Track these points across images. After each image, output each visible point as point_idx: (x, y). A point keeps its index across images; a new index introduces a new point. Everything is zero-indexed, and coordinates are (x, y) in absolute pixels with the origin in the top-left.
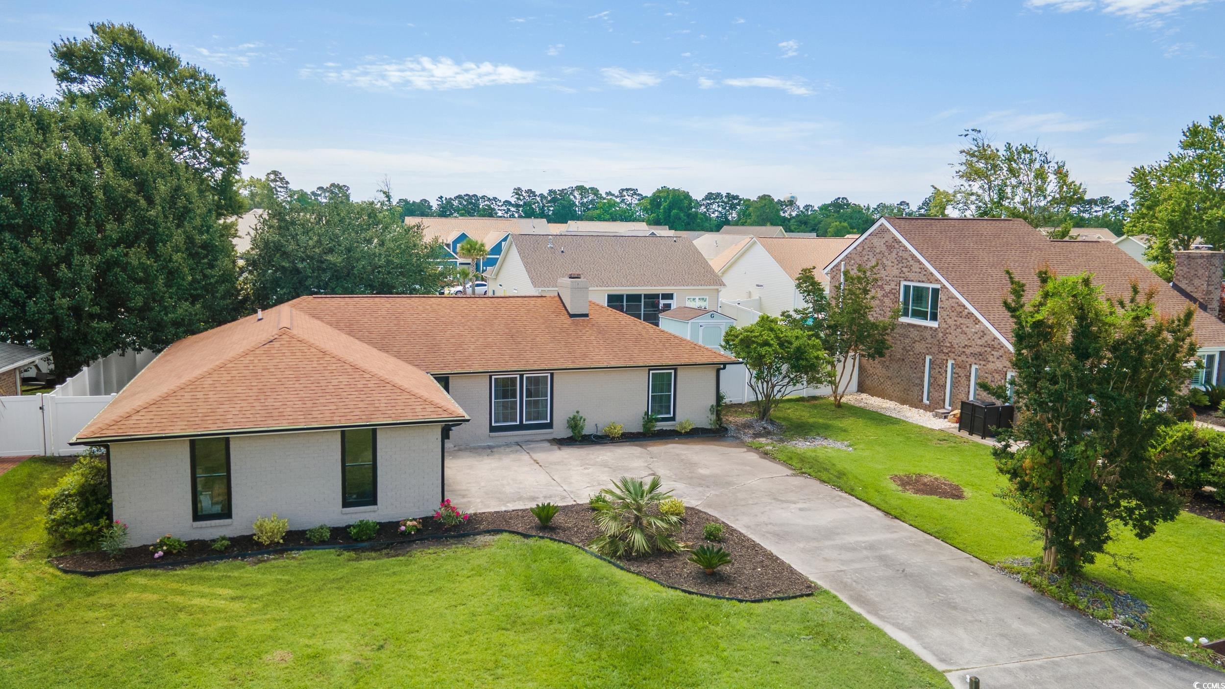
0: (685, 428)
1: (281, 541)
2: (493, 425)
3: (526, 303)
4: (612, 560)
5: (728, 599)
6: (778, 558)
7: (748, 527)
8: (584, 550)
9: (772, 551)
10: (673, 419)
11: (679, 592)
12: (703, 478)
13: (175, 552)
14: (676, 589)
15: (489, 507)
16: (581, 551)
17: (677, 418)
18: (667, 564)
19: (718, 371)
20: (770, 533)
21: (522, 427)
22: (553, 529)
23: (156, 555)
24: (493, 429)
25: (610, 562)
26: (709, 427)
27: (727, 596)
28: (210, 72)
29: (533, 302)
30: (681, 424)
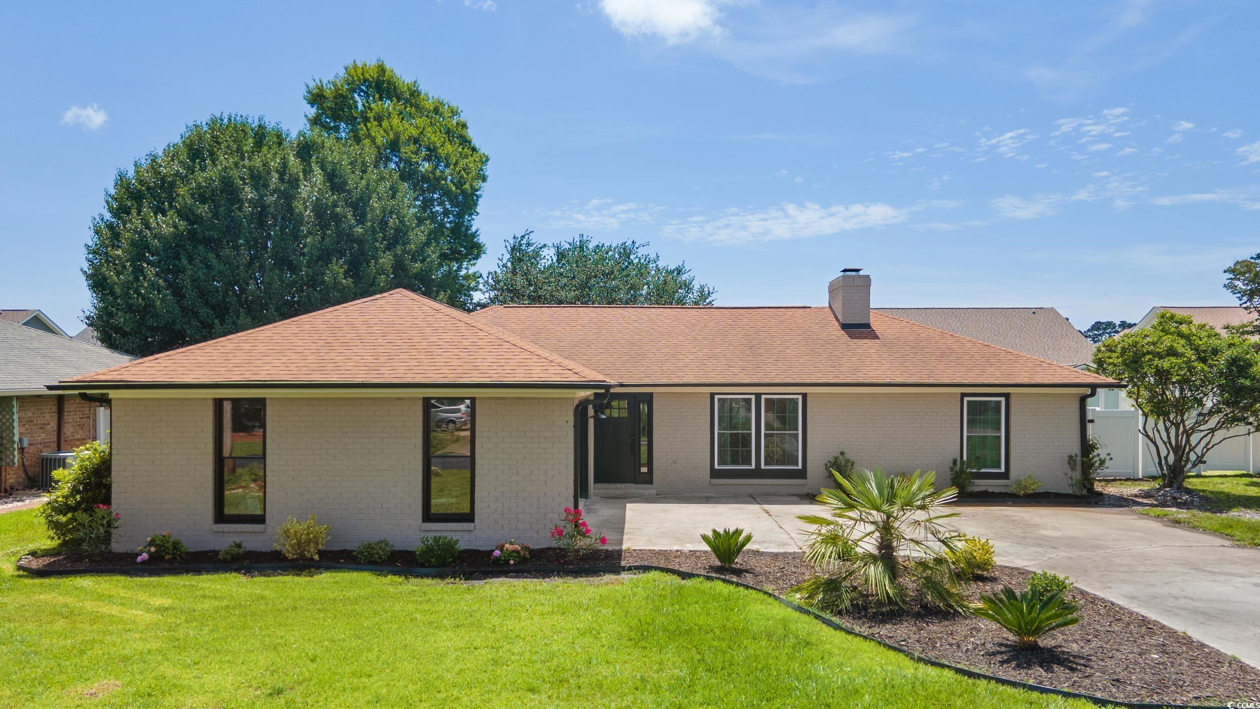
0: (1025, 488)
1: (316, 557)
2: (716, 467)
3: (780, 313)
4: (823, 614)
5: (1066, 695)
6: (1203, 645)
7: (1132, 598)
8: (776, 598)
9: (1189, 633)
10: (1006, 475)
11: (948, 674)
12: (1045, 538)
13: (167, 557)
14: (942, 666)
15: (655, 545)
16: (771, 600)
17: (1013, 474)
18: (935, 628)
19: (1083, 400)
20: (1185, 609)
21: (758, 473)
22: (739, 572)
23: (139, 559)
24: (715, 474)
25: (817, 617)
26: (1070, 491)
27: (1066, 690)
28: (454, 104)
29: (791, 313)
30: (1018, 483)
